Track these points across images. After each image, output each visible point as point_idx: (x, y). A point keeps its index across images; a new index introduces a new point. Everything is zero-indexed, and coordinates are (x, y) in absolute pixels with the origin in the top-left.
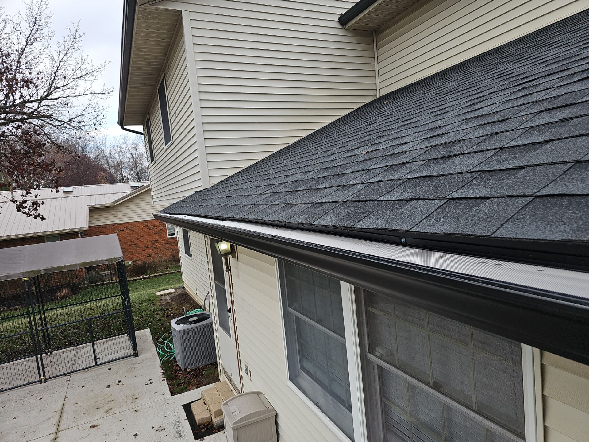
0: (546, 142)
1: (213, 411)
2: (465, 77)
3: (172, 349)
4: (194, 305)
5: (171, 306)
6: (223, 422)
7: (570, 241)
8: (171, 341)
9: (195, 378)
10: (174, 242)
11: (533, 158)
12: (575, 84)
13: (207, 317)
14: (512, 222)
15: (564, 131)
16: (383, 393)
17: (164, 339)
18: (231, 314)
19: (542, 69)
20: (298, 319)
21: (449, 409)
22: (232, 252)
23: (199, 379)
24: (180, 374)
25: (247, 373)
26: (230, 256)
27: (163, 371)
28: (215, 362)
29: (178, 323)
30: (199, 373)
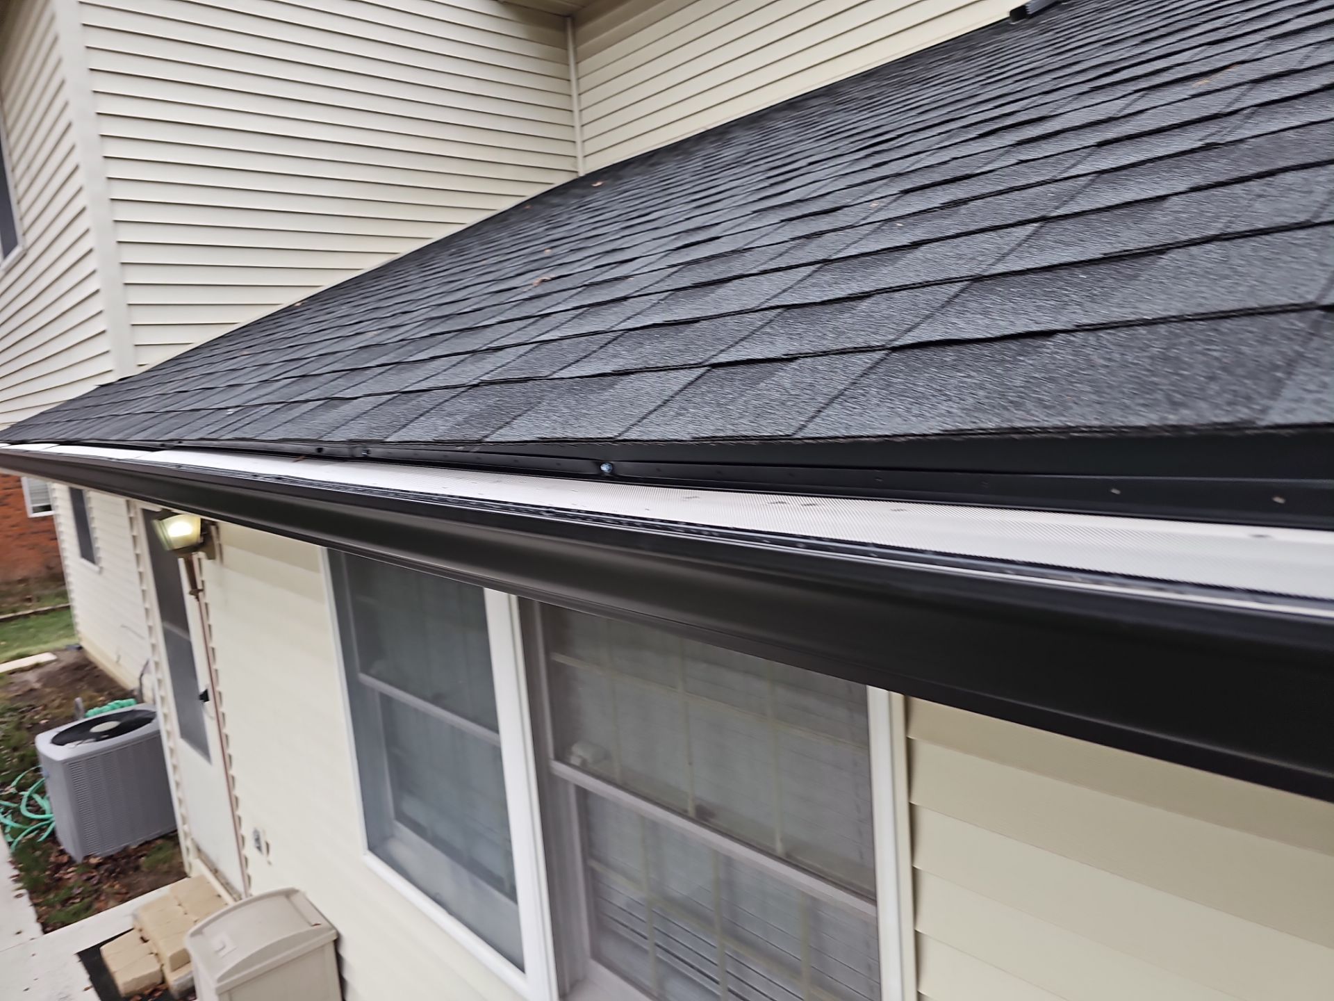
0: (916, 245)
1: (167, 953)
2: (765, 136)
3: (44, 813)
4: (113, 691)
5: (40, 697)
6: (192, 980)
7: (960, 432)
8: (42, 791)
9: (116, 878)
10: (48, 529)
11: (888, 275)
12: (971, 142)
13: (148, 718)
14: (840, 404)
15: (950, 224)
16: (590, 849)
17: (21, 788)
18: (209, 705)
19: (912, 119)
20: (387, 700)
21: (728, 862)
22: (206, 542)
23: (127, 881)
24: (70, 874)
25: (259, 848)
26: (201, 554)
27: (16, 872)
28: (172, 832)
29: (59, 741)
30: (127, 863)
